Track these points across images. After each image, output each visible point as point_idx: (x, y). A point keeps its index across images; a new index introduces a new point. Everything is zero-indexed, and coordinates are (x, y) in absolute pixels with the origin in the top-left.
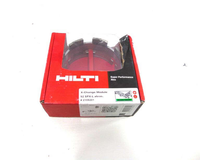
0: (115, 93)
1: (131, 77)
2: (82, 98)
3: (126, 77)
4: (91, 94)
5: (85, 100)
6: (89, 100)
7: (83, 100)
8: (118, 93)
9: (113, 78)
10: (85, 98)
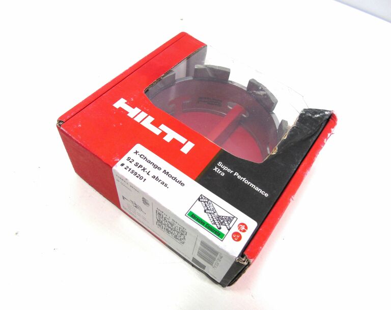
0: (199, 199)
1: (262, 192)
2: (127, 163)
3: (252, 185)
4: (149, 167)
5: (128, 169)
6: (136, 174)
7: (125, 166)
8: (205, 202)
9: (221, 169)
10: (132, 166)
